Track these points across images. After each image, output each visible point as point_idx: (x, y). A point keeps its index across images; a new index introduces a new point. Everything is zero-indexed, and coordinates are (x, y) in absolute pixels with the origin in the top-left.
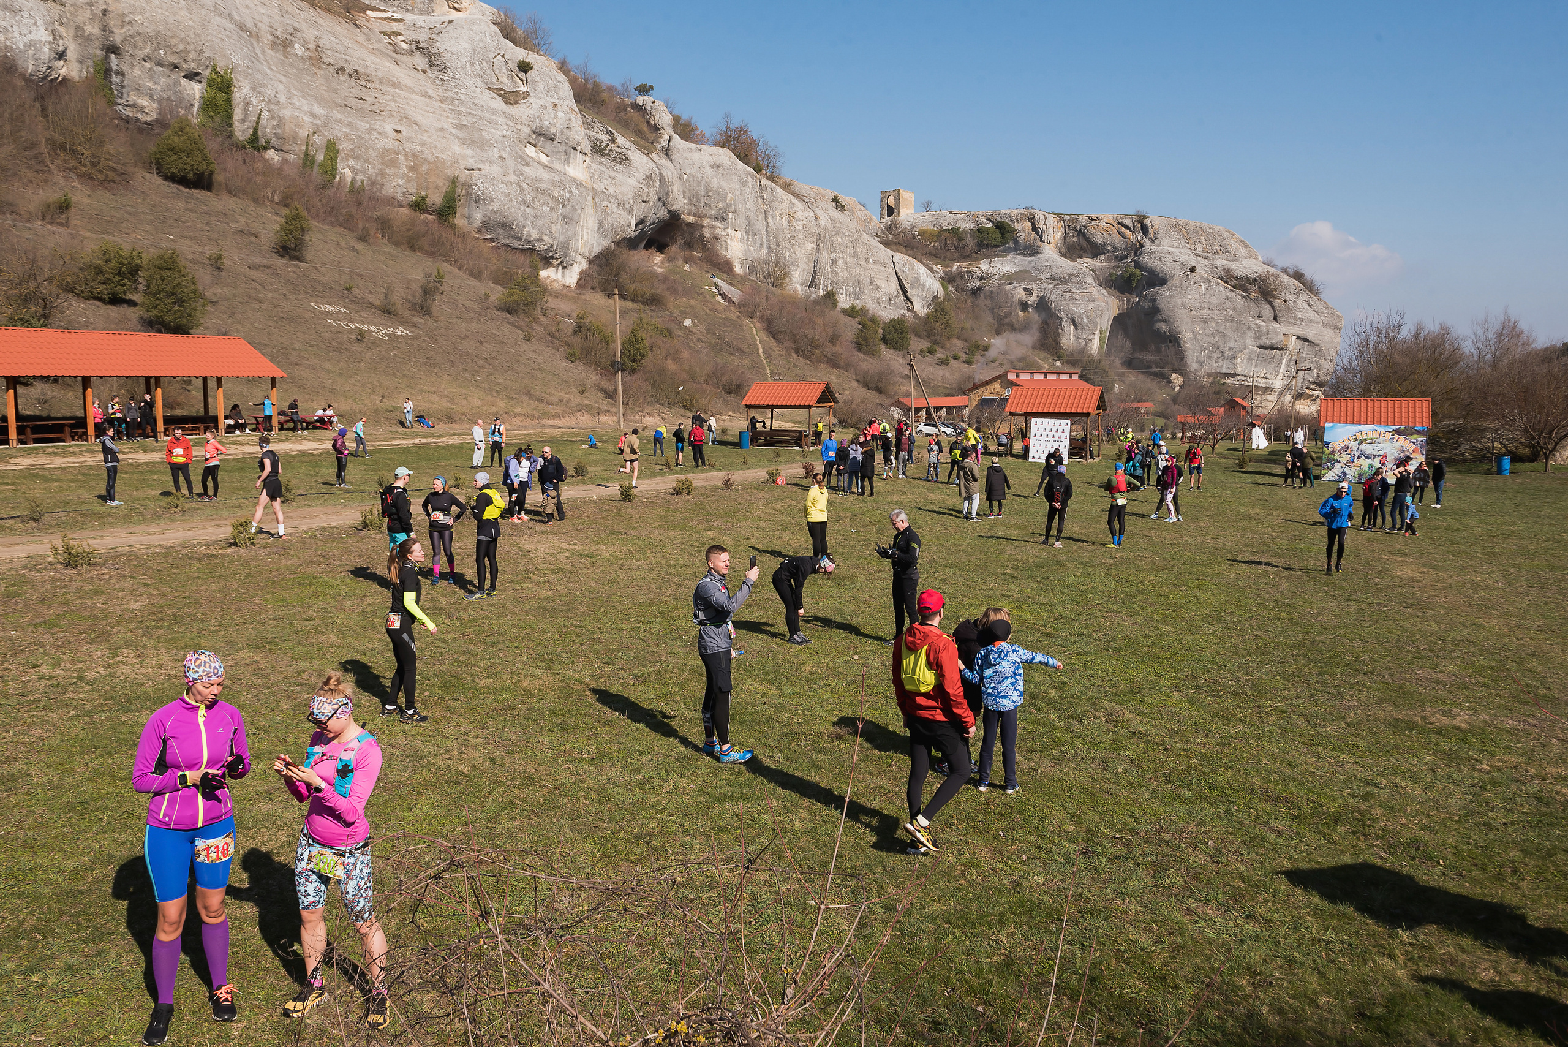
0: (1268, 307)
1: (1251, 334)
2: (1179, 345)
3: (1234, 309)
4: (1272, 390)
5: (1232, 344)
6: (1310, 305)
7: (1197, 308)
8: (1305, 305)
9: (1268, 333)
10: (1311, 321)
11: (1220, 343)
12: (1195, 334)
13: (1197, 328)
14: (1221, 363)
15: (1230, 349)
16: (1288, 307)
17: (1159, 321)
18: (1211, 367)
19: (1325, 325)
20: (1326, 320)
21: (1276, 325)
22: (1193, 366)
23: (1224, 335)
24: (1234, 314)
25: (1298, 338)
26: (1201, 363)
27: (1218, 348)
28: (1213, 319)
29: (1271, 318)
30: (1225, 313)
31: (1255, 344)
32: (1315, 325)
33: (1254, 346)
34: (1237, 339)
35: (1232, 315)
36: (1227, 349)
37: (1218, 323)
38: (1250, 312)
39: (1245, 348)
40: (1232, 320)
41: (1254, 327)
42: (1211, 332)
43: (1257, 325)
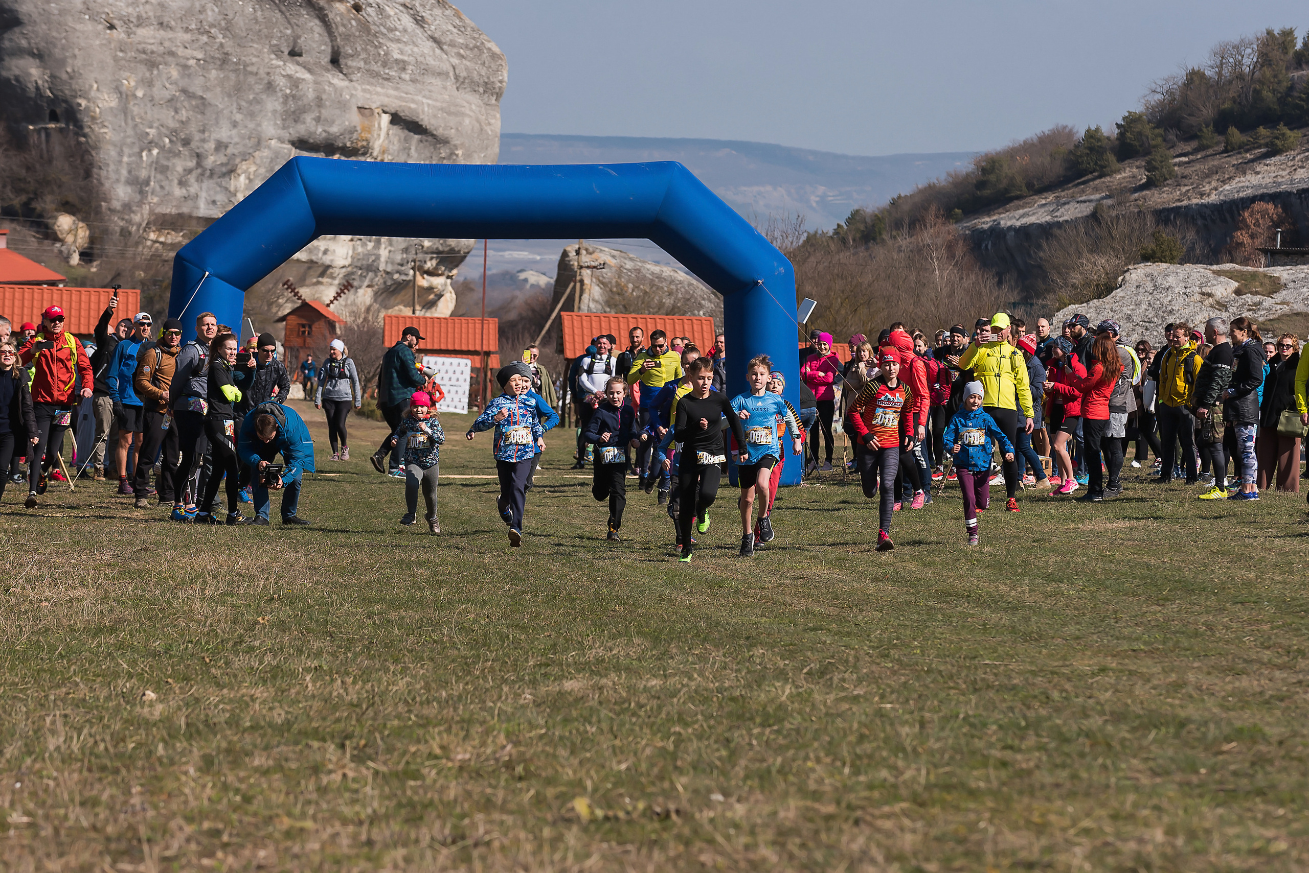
0: (315, 25)
1: (273, 104)
2: (79, 125)
3: (228, 29)
4: (325, 270)
5: (224, 133)
6: (420, 21)
7: (127, 21)
8: (407, 21)
9: (319, 102)
10: (427, 71)
11: (193, 128)
12: (125, 97)
13: (129, 82)
14: (194, 188)
15: (221, 146)
16: (365, 27)
17: (19, 52)
18: (166, 197)
19: (461, 82)
20: (464, 67)
21: (338, 80)
22: (121, 193)
23: (202, 105)
24: (229, 45)
26: (140, 185)
27: (186, 142)
28: (172, 54)
29: (326, 59)
30: (205, 38)
31: (286, 135)
32: (437, 82)
33: (281, 140)
34: (238, 117)
35: (222, 45)
36: (211, 145)
37: (186, 67)
38: (269, 37)
39: (258, 145)
40: (224, 61)
41: (281, 82)
42: (167, 95)
43: (289, 77)
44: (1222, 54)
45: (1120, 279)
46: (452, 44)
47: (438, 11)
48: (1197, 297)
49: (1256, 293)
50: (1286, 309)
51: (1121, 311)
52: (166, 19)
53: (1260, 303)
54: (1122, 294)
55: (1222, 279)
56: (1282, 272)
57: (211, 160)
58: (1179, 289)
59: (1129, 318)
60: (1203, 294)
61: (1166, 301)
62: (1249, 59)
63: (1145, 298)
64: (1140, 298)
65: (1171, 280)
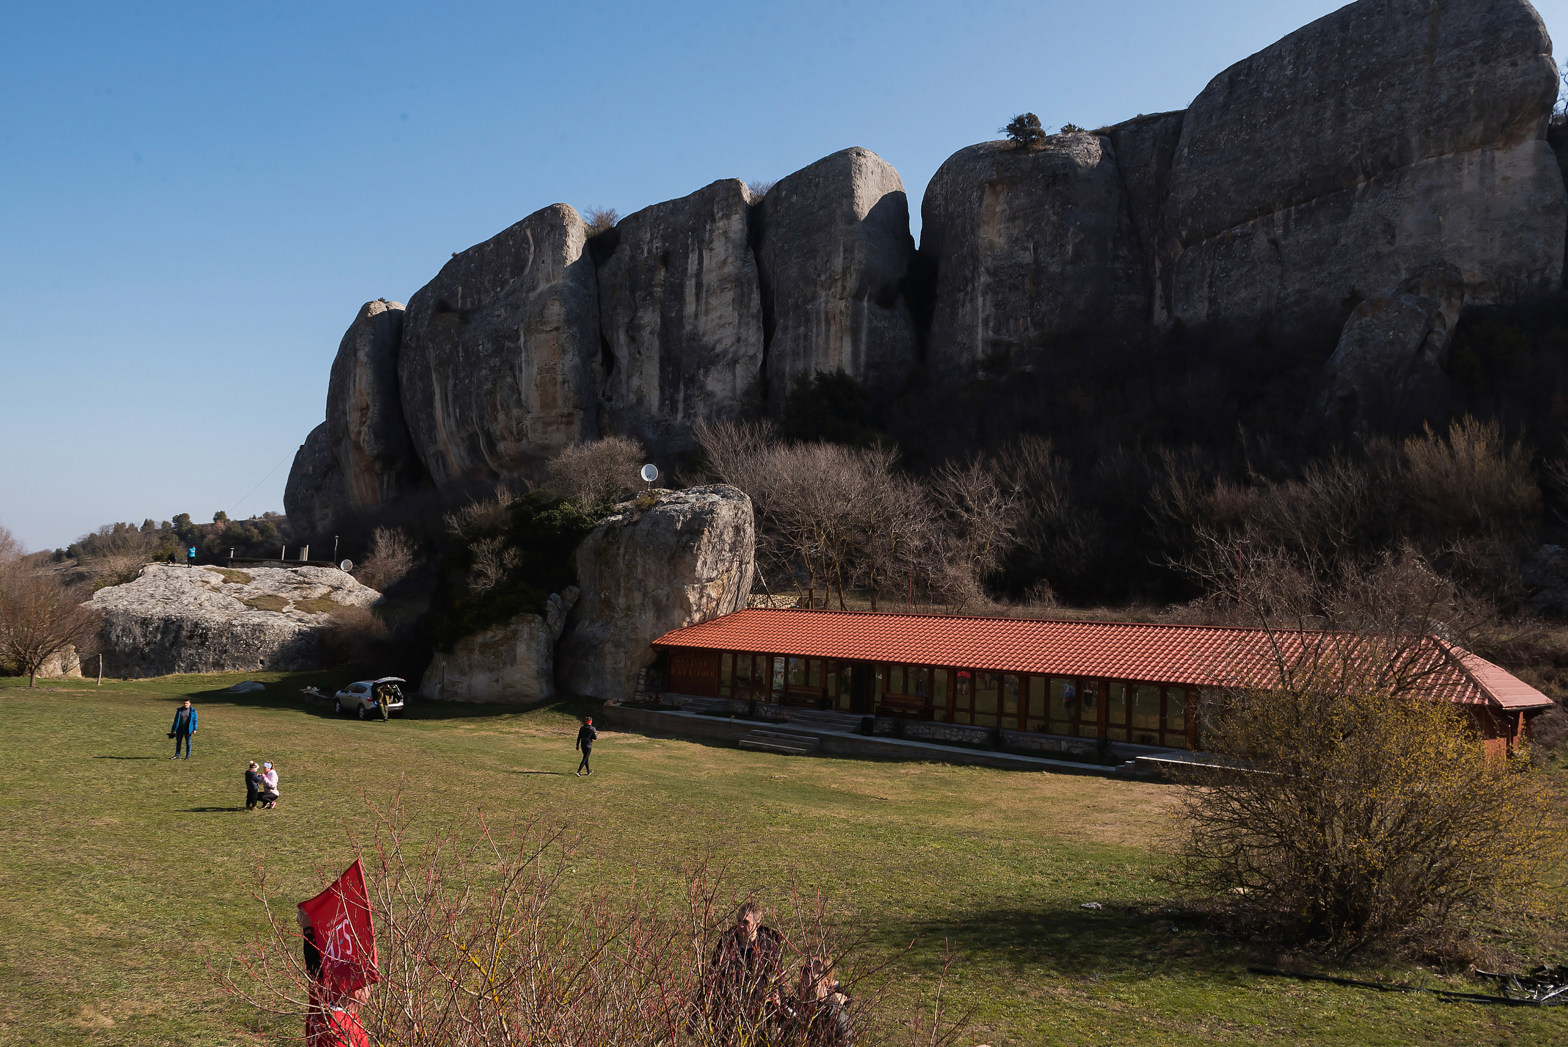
45: (140, 571)
48: (199, 584)
49: (237, 582)
50: (260, 592)
51: (146, 591)
53: (242, 589)
54: (143, 580)
55: (212, 572)
56: (251, 571)
58: (186, 579)
59: (152, 596)
60: (203, 581)
61: (178, 586)
62: (111, 531)
63: (162, 584)
64: (158, 583)
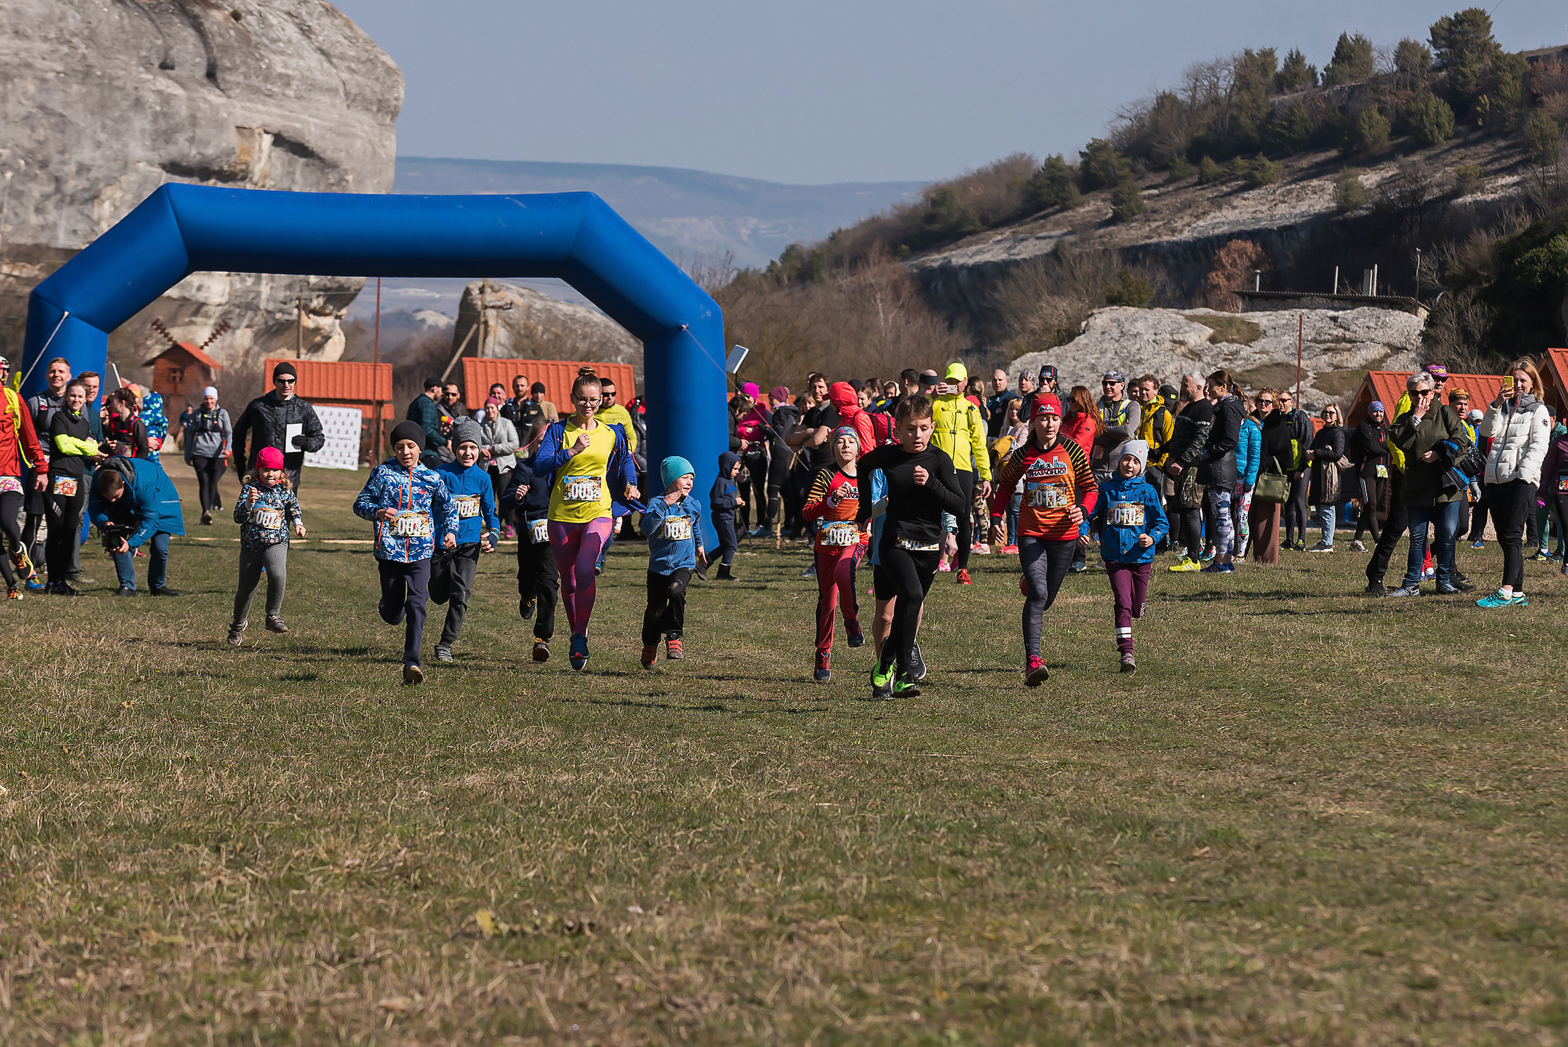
0: (189, 34)
1: (141, 123)
3: (91, 38)
4: (199, 308)
5: (86, 154)
6: (306, 31)
8: (292, 31)
9: (194, 121)
10: (313, 86)
11: (51, 149)
14: (52, 216)
15: (82, 169)
16: (245, 37)
18: (22, 225)
19: (352, 100)
20: (355, 82)
21: (213, 96)
23: (62, 123)
24: (93, 57)
25: (279, 140)
27: (44, 165)
28: (28, 65)
29: (200, 73)
30: (65, 49)
31: (155, 157)
32: (325, 99)
33: (150, 163)
34: (102, 137)
35: (84, 56)
36: (72, 168)
37: (44, 81)
38: (137, 48)
39: (125, 167)
40: (86, 74)
41: (151, 98)
42: (22, 111)
43: (159, 92)
44: (1195, 77)
46: (342, 57)
47: (326, 21)
48: (1168, 345)
49: (1233, 341)
50: (1265, 358)
51: (1085, 360)
52: (21, 27)
53: (1237, 352)
54: (1085, 341)
55: (1196, 325)
56: (1261, 318)
57: (72, 185)
58: (1149, 336)
60: (1175, 342)
61: (1134, 350)
62: (1225, 82)
63: (1110, 346)
64: (1105, 345)
65: (1140, 326)
